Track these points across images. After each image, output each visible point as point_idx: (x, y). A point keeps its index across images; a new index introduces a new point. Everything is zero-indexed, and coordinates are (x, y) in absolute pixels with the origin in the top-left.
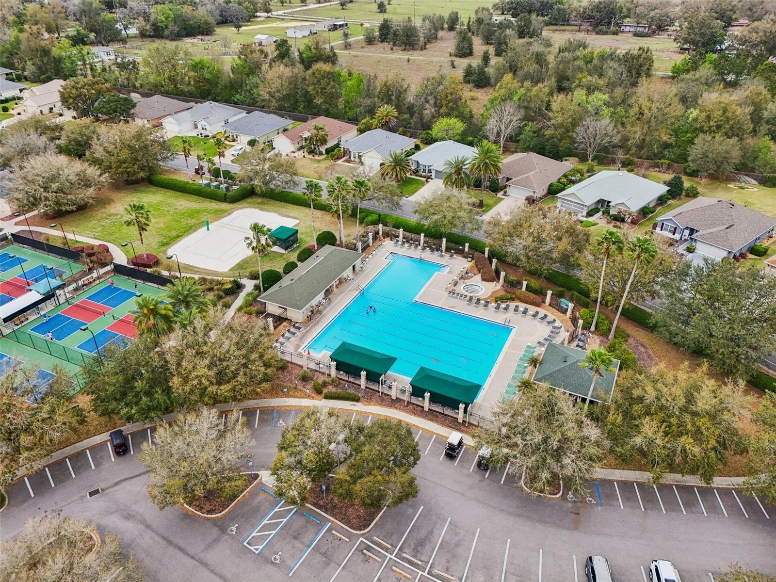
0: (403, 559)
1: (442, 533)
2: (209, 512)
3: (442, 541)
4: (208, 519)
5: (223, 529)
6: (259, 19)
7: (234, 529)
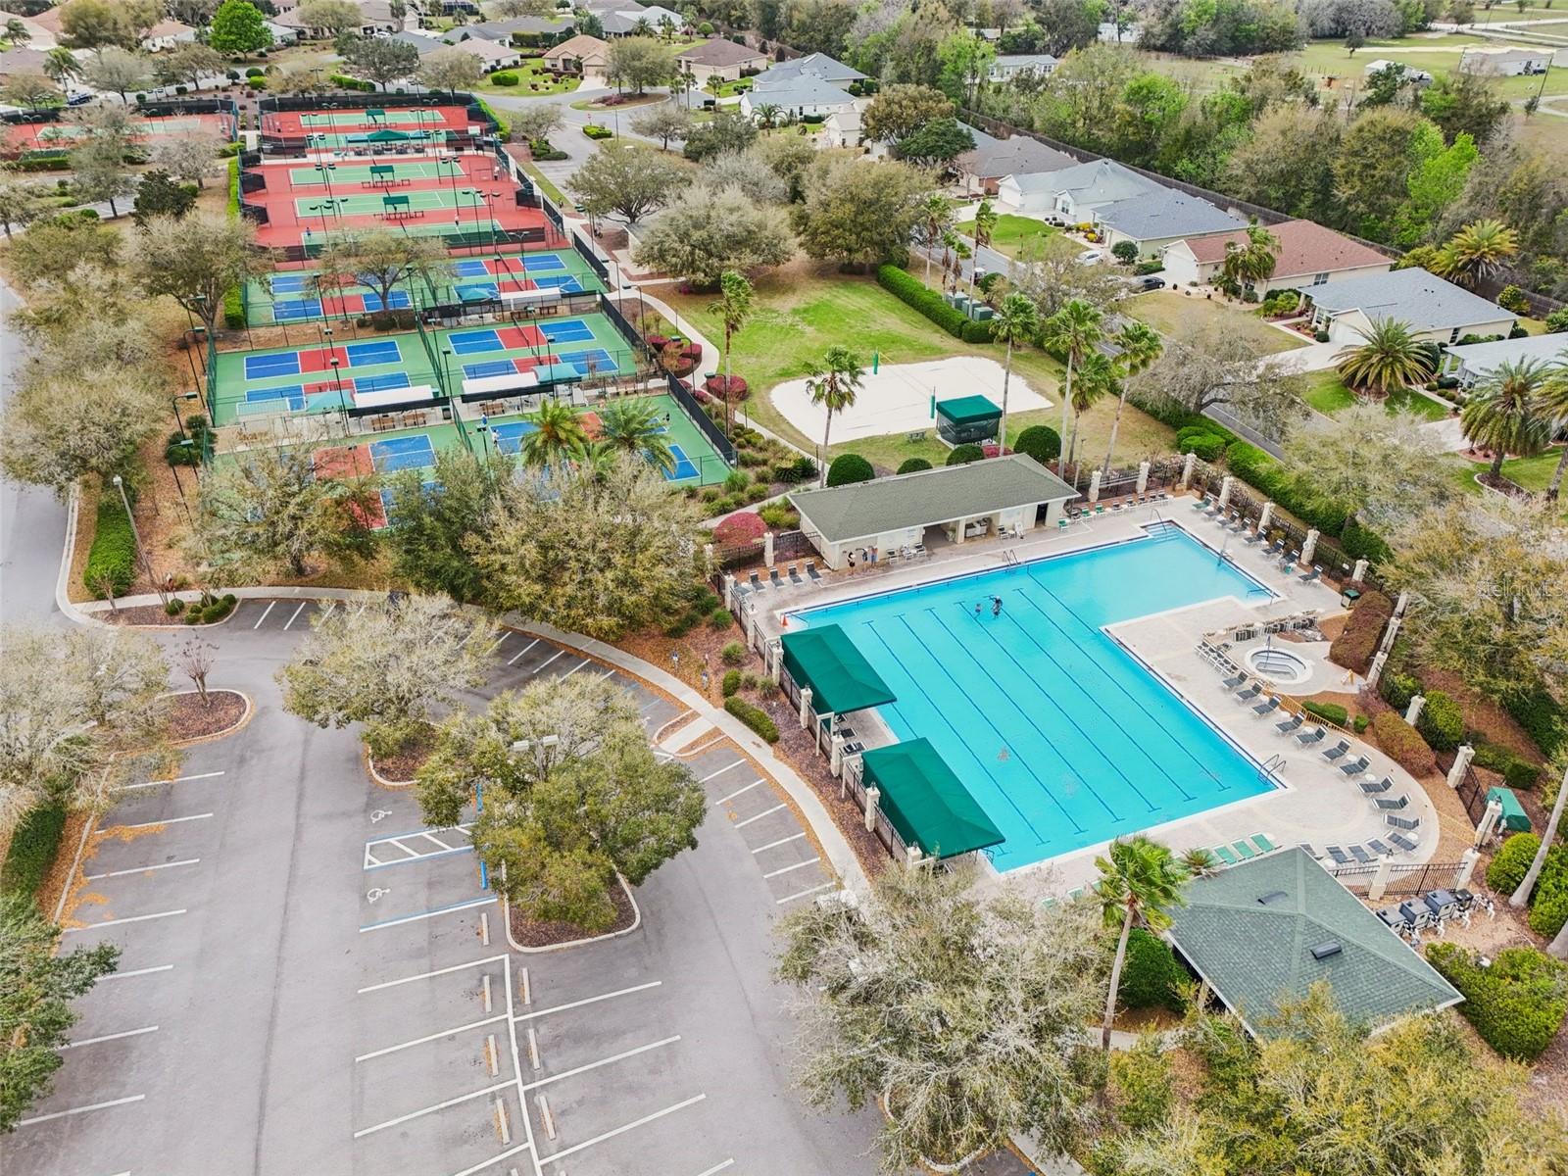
0: (522, 1037)
1: (633, 1051)
2: (382, 771)
3: (616, 1063)
4: (371, 780)
5: (370, 806)
6: (1429, 36)
7: (382, 814)
